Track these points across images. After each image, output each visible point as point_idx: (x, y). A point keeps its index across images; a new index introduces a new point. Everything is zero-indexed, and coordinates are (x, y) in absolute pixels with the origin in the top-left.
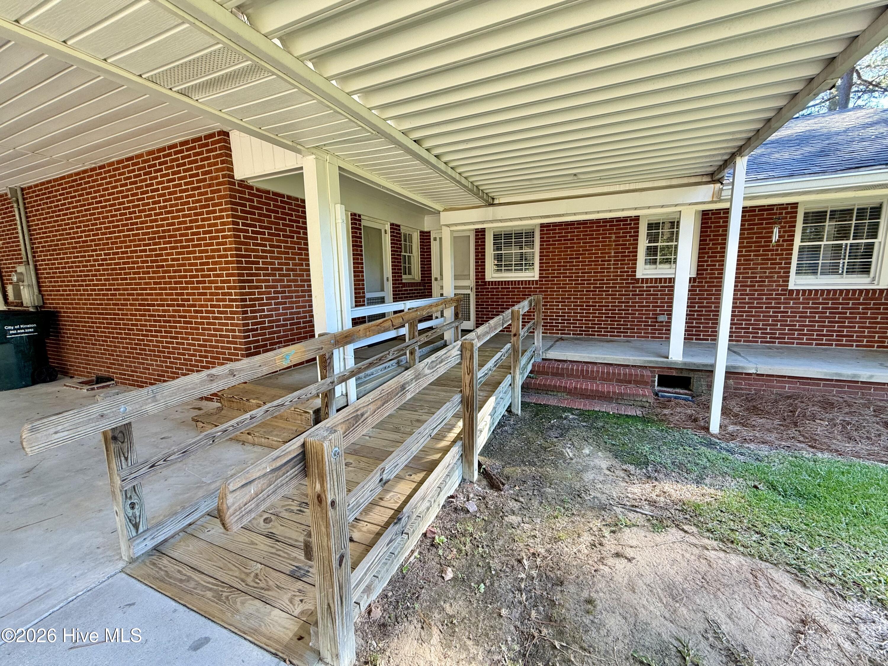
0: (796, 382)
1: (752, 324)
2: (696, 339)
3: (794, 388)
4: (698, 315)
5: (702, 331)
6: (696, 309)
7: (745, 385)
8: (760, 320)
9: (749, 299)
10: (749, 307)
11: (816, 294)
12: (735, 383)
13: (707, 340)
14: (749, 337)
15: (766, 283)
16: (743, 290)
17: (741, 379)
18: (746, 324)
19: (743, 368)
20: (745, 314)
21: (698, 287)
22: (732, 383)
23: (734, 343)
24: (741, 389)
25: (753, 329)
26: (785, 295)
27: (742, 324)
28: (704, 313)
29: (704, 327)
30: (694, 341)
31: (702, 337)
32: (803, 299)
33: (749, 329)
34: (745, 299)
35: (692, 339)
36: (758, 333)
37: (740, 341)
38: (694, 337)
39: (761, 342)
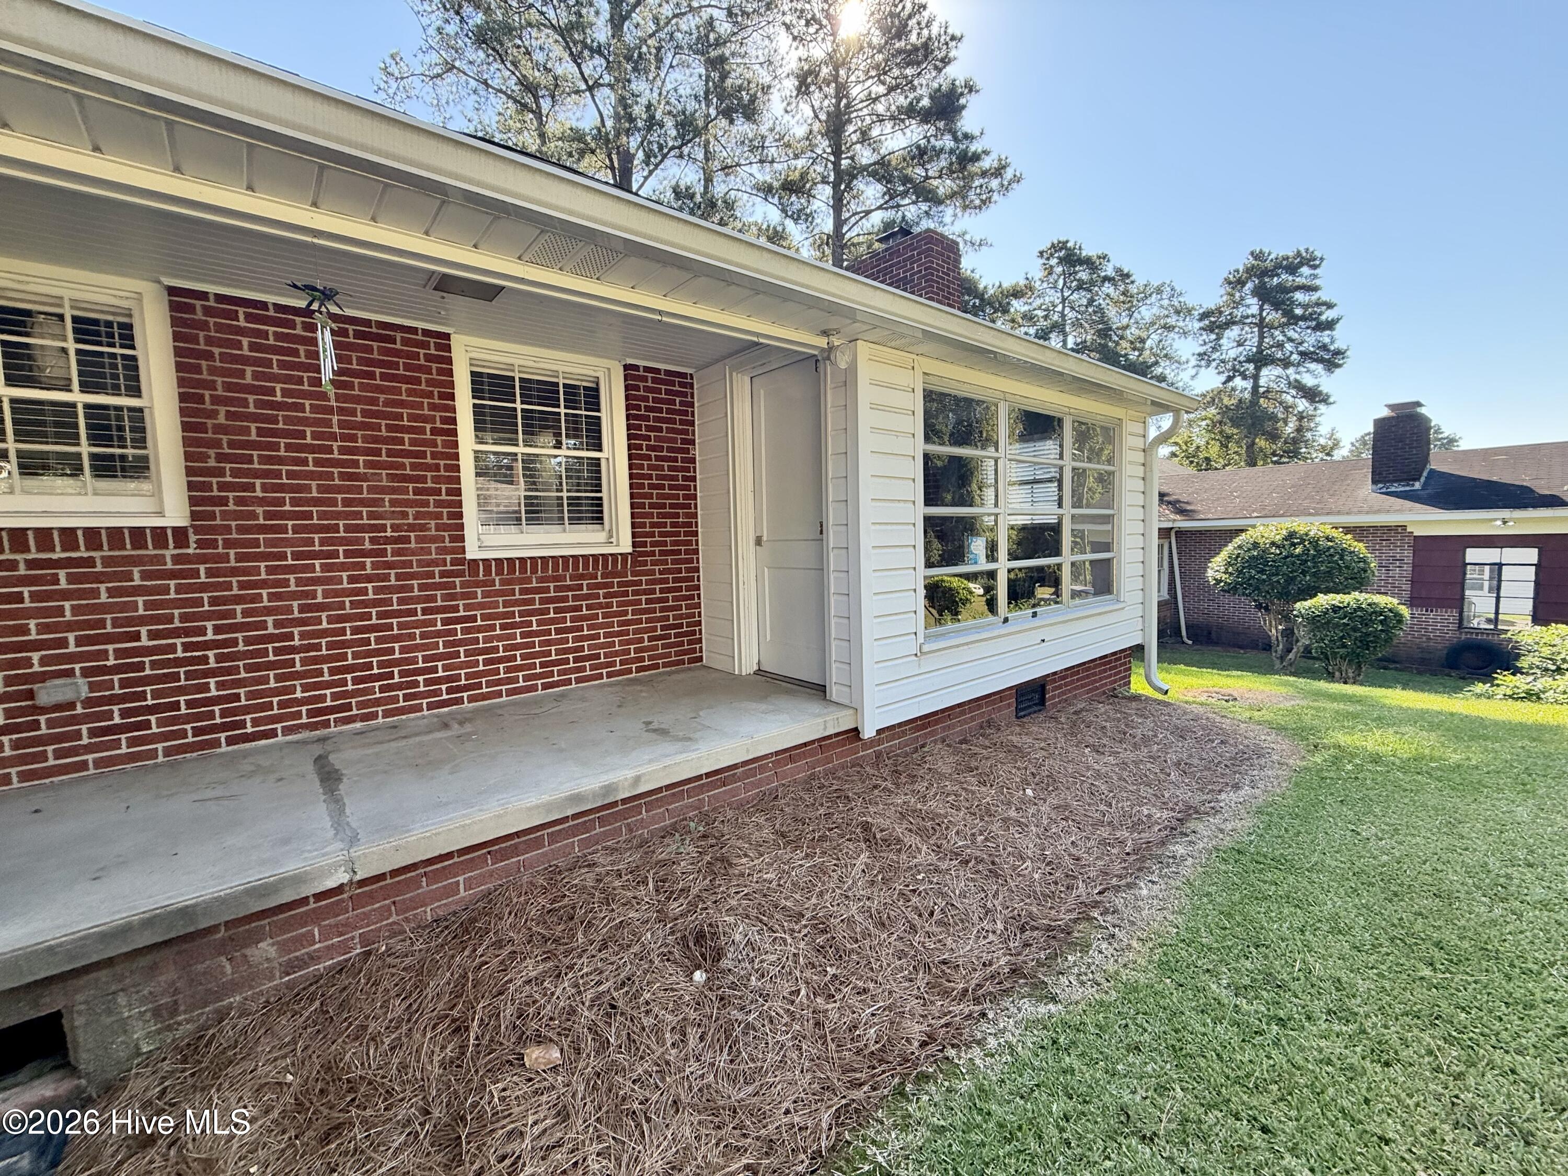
0: (483, 858)
1: (397, 662)
2: (230, 741)
3: (482, 879)
4: (220, 658)
5: (247, 710)
6: (210, 636)
7: (324, 937)
8: (417, 648)
9: (377, 590)
10: (380, 616)
11: (523, 570)
12: (283, 948)
13: (273, 734)
14: (395, 699)
15: (413, 545)
16: (355, 566)
17: (303, 920)
18: (381, 665)
19: (297, 879)
20: (372, 636)
21: (203, 559)
22: (272, 952)
23: (358, 725)
24: (313, 958)
25: (402, 674)
26: (460, 574)
27: (369, 666)
28: (241, 647)
29: (250, 696)
30: (224, 748)
31: (250, 730)
32: (502, 582)
33: (391, 676)
34: (365, 591)
35: (216, 743)
36: (416, 684)
37: (374, 716)
38: (223, 736)
39: (430, 706)
